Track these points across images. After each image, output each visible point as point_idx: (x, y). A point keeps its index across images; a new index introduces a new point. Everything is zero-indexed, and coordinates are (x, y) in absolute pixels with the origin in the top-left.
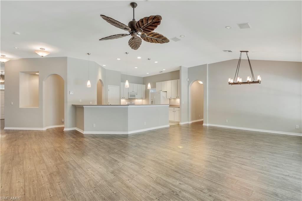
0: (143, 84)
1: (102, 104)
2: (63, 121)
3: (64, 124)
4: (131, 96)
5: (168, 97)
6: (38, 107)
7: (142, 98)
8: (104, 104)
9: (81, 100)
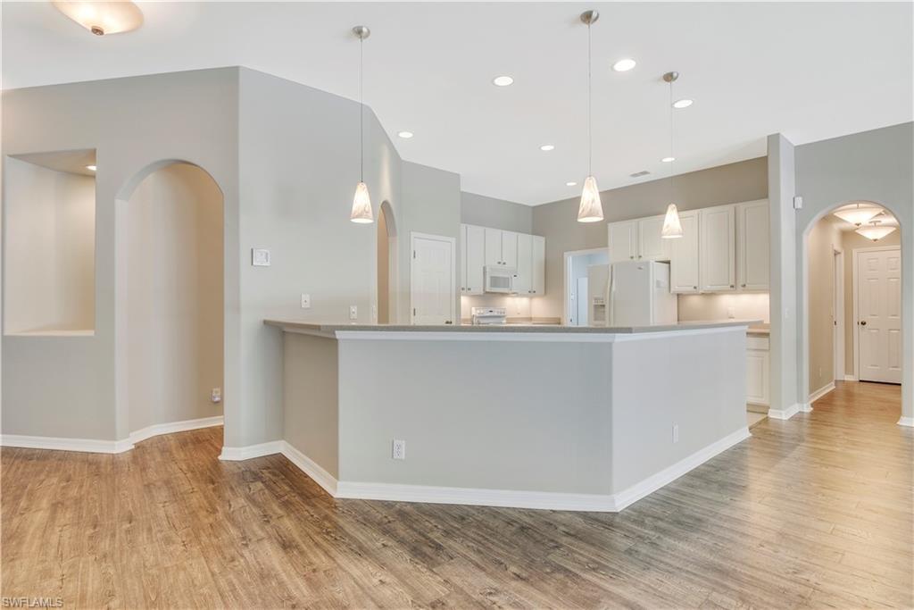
0: (535, 233)
1: (391, 324)
2: (217, 399)
3: (222, 413)
4: (495, 281)
5: (672, 289)
6: (91, 333)
7: (532, 293)
8: (399, 324)
9: (306, 297)
